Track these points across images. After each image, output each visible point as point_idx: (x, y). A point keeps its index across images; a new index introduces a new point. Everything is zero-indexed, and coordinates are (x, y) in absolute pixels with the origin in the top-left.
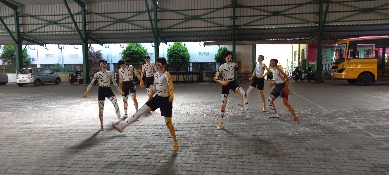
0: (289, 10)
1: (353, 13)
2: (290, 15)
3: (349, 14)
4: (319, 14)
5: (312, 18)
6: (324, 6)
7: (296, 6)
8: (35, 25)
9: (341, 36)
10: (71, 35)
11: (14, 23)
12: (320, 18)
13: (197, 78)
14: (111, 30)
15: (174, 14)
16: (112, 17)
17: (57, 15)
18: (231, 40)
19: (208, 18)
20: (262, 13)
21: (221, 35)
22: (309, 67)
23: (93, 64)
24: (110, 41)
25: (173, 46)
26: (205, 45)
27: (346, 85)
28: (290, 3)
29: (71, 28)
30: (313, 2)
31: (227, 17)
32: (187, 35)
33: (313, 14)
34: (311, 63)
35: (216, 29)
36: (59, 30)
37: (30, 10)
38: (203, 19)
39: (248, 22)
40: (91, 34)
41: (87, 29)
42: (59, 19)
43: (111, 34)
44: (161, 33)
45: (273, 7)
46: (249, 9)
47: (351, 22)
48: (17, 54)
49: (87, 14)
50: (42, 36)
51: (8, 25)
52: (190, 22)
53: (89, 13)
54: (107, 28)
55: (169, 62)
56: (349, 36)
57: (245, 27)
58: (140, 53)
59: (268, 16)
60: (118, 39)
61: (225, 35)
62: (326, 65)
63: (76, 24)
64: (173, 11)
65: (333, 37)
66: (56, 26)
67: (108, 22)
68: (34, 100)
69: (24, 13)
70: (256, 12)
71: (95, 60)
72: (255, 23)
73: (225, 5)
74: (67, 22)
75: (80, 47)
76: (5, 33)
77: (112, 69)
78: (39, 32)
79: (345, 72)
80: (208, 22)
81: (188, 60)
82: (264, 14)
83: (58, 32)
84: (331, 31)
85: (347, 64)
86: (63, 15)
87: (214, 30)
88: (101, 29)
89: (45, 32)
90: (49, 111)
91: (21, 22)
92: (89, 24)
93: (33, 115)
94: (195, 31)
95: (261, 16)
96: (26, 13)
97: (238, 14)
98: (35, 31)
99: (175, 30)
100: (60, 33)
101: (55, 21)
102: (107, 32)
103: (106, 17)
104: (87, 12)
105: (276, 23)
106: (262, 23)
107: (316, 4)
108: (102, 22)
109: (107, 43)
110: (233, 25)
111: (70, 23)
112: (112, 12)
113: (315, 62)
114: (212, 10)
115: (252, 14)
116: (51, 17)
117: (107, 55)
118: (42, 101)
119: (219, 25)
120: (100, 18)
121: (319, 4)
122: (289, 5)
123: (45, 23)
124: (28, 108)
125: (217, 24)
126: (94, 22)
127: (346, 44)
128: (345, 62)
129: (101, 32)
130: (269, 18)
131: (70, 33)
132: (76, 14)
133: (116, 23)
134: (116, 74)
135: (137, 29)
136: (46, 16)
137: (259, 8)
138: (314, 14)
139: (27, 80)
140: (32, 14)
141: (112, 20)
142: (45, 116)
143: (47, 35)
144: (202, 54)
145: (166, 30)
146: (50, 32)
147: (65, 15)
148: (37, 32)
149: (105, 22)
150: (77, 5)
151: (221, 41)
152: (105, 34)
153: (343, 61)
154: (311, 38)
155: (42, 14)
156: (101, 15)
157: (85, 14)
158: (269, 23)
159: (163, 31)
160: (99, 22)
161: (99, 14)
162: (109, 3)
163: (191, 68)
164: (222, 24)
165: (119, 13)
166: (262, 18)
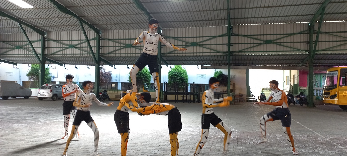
0: (280, 39)
1: (342, 43)
2: (281, 44)
3: (338, 43)
4: (309, 43)
5: (302, 46)
6: (314, 36)
7: (287, 35)
8: (57, 48)
9: (331, 64)
10: (87, 57)
11: (40, 46)
12: (311, 47)
13: (194, 98)
14: (121, 54)
15: (176, 41)
16: (122, 42)
17: (76, 40)
18: (227, 64)
19: (205, 45)
20: (255, 41)
21: (217, 60)
22: (301, 92)
23: (103, 83)
24: (119, 63)
25: (174, 68)
26: (202, 68)
27: (339, 111)
28: (281, 33)
29: (87, 51)
30: (303, 33)
31: (223, 44)
32: (187, 59)
33: (303, 43)
34: (302, 88)
35: (212, 54)
36: (77, 53)
37: (55, 35)
38: (202, 46)
39: (242, 49)
40: (103, 57)
41: (100, 52)
42: (77, 43)
43: (120, 57)
44: (164, 57)
45: (265, 36)
46: (243, 38)
47: (341, 51)
48: (40, 72)
49: (101, 40)
50: (62, 57)
51: (36, 48)
52: (190, 48)
53: (103, 39)
54: (117, 52)
55: (170, 82)
56: (339, 63)
57: (240, 53)
58: (144, 74)
59: (261, 44)
60: (126, 61)
61: (221, 60)
62: (317, 90)
63: (91, 48)
64: (175, 38)
65: (324, 65)
66: (75, 49)
67: (118, 46)
68: (48, 113)
69: (49, 38)
70: (250, 40)
71: (106, 79)
72: (249, 50)
73: (221, 34)
74: (84, 46)
75: (93, 68)
76: (33, 54)
77: (119, 88)
78: (60, 54)
79: (337, 98)
80: (205, 48)
81: (187, 82)
82: (257, 42)
83: (76, 54)
84: (322, 59)
85: (339, 90)
86: (81, 40)
87: (211, 56)
88: (112, 53)
89: (65, 54)
90: (58, 125)
91: (46, 45)
92: (103, 48)
93: (44, 128)
94: (194, 56)
95: (254, 43)
96: (51, 38)
97: (233, 41)
98: (57, 53)
99: (176, 55)
100: (77, 55)
101: (74, 45)
102: (117, 55)
103: (117, 43)
104: (101, 38)
105: (268, 50)
106: (255, 50)
107: (306, 34)
108: (113, 47)
109: (116, 64)
110: (228, 51)
111: (86, 47)
112: (122, 38)
113: (306, 87)
114: (209, 38)
115: (246, 42)
116: (70, 42)
117: (116, 75)
118: (55, 115)
119: (215, 51)
120: (112, 44)
121: (309, 34)
122: (280, 34)
123: (66, 46)
124: (41, 121)
125: (214, 50)
126: (106, 47)
127: (338, 71)
128: (337, 89)
129: (112, 55)
130: (262, 46)
131: (86, 55)
132: (92, 40)
133: (125, 48)
134: (122, 92)
136: (67, 40)
137: (253, 36)
138: (305, 43)
139: (46, 95)
140: (55, 39)
141: (122, 45)
142: (54, 130)
143: (66, 57)
144: (199, 76)
145: (168, 55)
146: (69, 54)
147: (83, 40)
148: (58, 54)
149: (116, 46)
150: (93, 32)
151: (217, 65)
152: (115, 56)
153: (335, 87)
154: (302, 65)
155: (64, 39)
156: (113, 40)
157: (99, 40)
158: (262, 50)
159: (165, 55)
160: (111, 47)
161: (111, 40)
162: (120, 31)
163: (189, 89)
164: (218, 50)
165: (128, 39)
166: (255, 46)
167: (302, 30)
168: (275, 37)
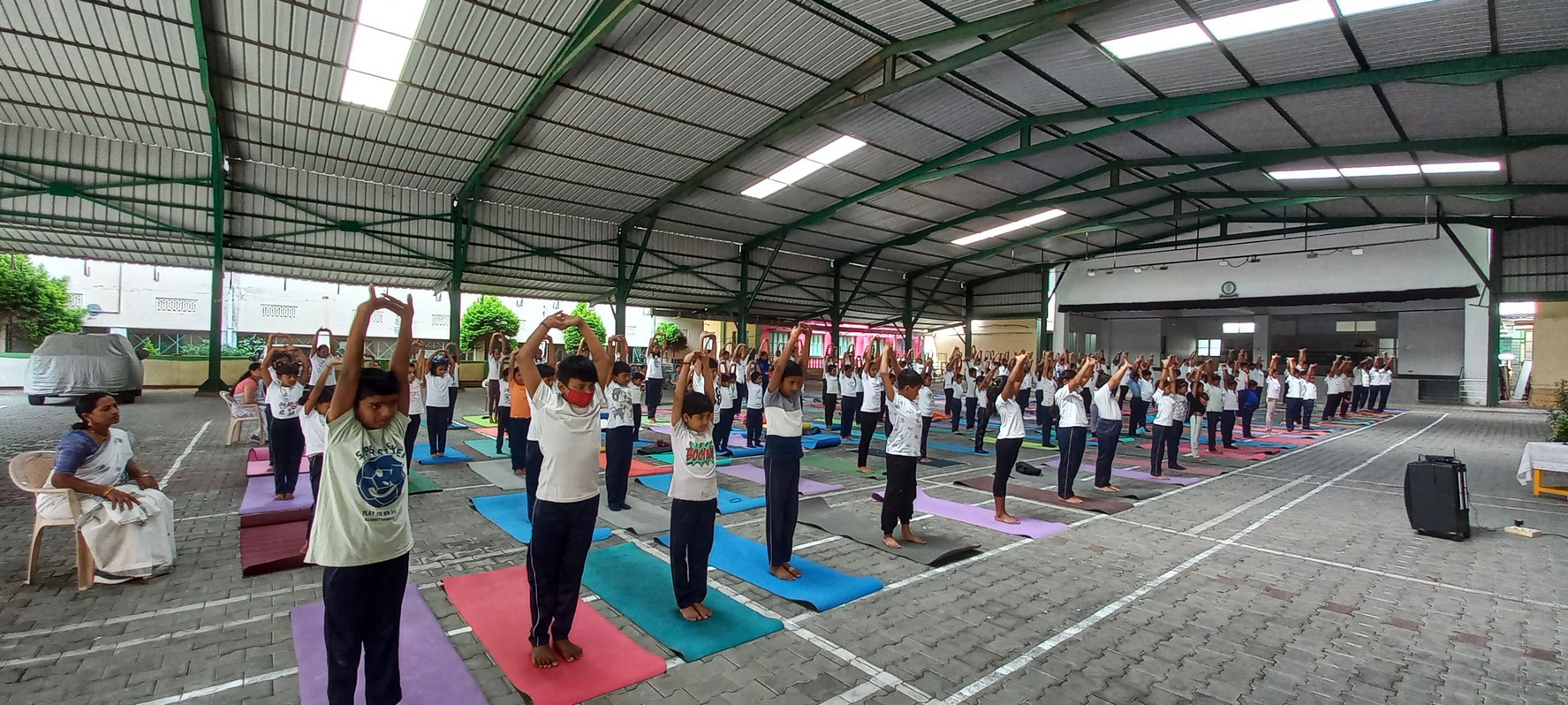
0: (702, 266)
1: (773, 284)
2: (703, 275)
3: (769, 285)
4: (743, 279)
7: (712, 261)
12: (741, 286)
16: (322, 212)
19: (571, 256)
20: (666, 264)
28: (704, 256)
29: (154, 218)
30: (735, 260)
31: (607, 261)
33: (732, 278)
35: (583, 279)
36: (100, 217)
38: (563, 258)
39: (644, 276)
42: (89, 180)
45: (681, 257)
52: (536, 258)
53: (244, 190)
54: (300, 240)
59: (674, 271)
66: (87, 202)
67: (305, 222)
70: (656, 261)
72: (655, 280)
73: (605, 238)
74: (138, 196)
80: (572, 263)
86: (109, 171)
88: (281, 240)
92: (236, 217)
95: (663, 268)
103: (301, 209)
105: (684, 284)
107: (738, 264)
108: (285, 219)
112: (322, 198)
114: (580, 243)
115: (650, 264)
120: (279, 209)
121: (741, 265)
122: (702, 257)
123: (34, 184)
125: (590, 271)
129: (279, 247)
130: (676, 275)
132: (186, 182)
133: (335, 230)
135: (400, 255)
136: (43, 162)
137: (661, 254)
138: (734, 278)
141: (320, 220)
156: (282, 199)
157: (222, 188)
159: (472, 268)
160: (275, 218)
161: (274, 196)
164: (599, 272)
166: (665, 274)
167: (732, 256)
168: (696, 261)
